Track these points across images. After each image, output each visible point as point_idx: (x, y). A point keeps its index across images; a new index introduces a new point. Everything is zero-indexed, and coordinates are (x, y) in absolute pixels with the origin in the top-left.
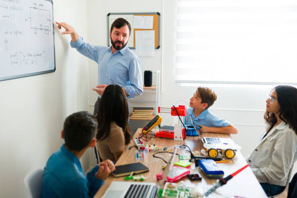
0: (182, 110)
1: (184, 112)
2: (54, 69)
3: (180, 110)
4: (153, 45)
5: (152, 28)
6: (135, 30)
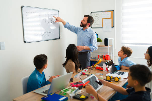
0: (107, 57)
1: (107, 58)
2: (59, 38)
3: (106, 57)
4: (111, 26)
5: (110, 18)
6: (103, 19)
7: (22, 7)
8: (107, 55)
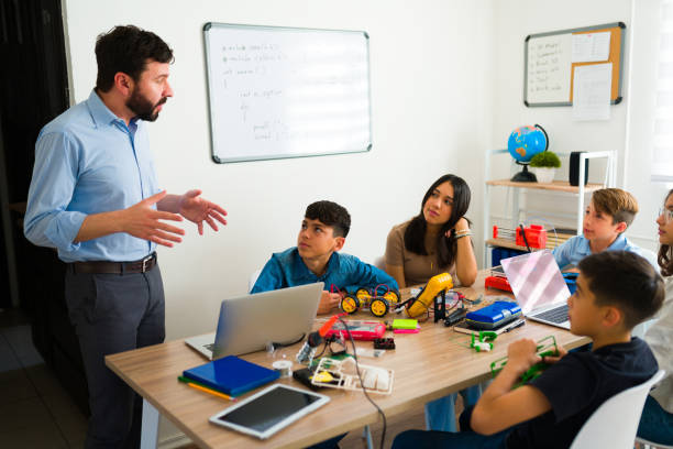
0: (536, 235)
4: (608, 96)
5: (606, 59)
6: (574, 65)
7: (207, 27)
8: (533, 227)
